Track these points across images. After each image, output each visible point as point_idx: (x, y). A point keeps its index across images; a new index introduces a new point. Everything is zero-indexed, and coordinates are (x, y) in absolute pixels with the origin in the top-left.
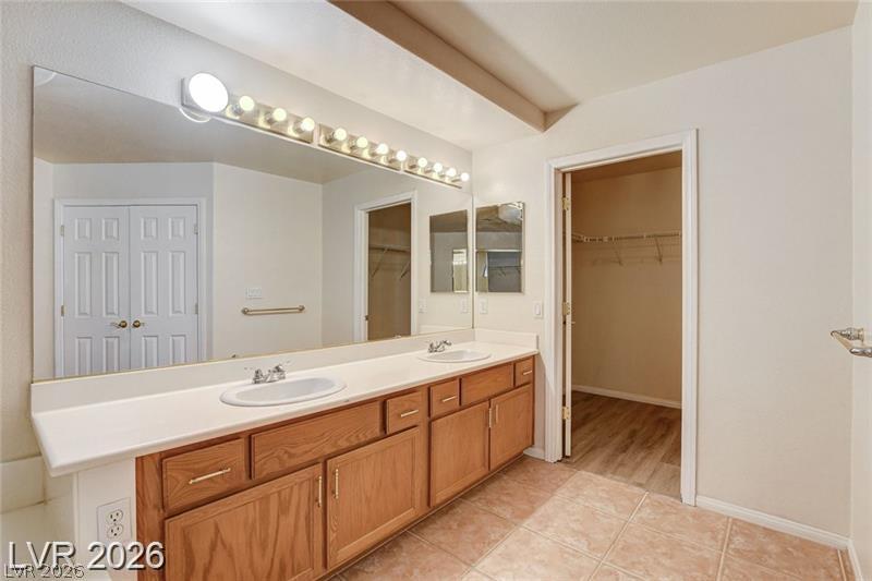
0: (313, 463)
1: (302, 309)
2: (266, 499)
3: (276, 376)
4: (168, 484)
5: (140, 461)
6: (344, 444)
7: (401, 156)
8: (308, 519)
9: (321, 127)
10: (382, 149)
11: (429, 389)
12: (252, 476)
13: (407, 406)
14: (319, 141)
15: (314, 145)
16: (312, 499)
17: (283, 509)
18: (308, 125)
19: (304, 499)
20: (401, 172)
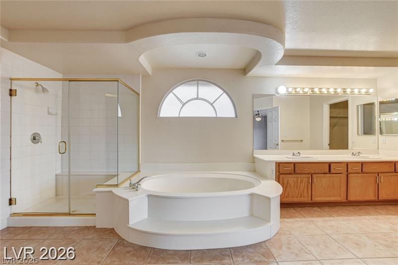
0: (308, 174)
1: (302, 141)
2: (298, 178)
3: (298, 155)
4: (280, 168)
5: (276, 163)
6: (317, 172)
7: (339, 90)
8: (307, 187)
9: (310, 88)
10: (332, 90)
11: (347, 164)
12: (295, 172)
13: (338, 167)
14: (310, 92)
15: (308, 94)
16: (308, 182)
17: (302, 182)
18: (306, 90)
19: (306, 181)
20: (340, 95)
